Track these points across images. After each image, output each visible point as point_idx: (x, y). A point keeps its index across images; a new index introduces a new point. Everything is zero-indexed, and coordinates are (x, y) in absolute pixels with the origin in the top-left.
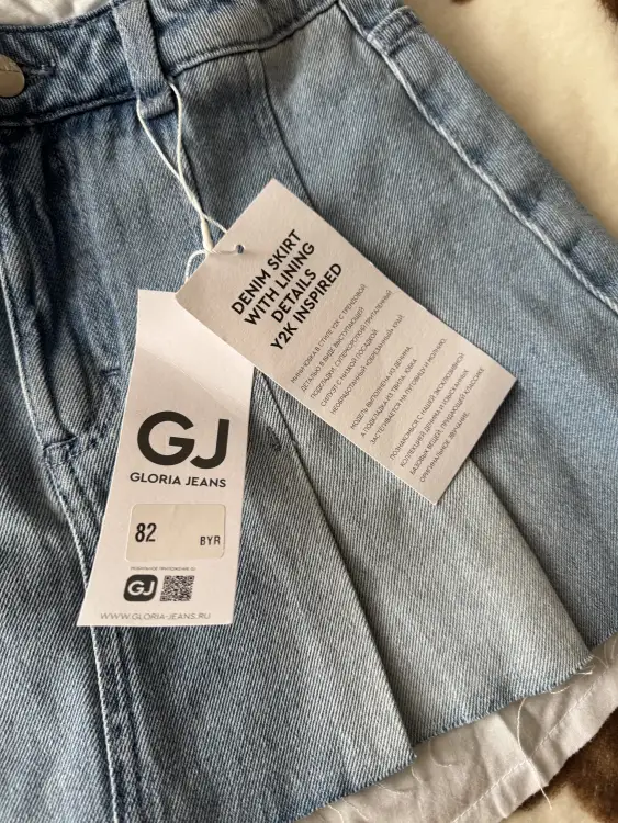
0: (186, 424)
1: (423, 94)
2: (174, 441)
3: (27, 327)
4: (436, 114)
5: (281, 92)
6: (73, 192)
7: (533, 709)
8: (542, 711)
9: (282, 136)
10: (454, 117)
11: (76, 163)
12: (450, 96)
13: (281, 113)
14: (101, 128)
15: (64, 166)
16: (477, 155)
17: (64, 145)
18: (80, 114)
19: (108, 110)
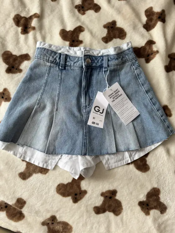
0: (99, 108)
1: (138, 75)
2: (98, 110)
3: (84, 92)
4: (139, 78)
5: (120, 71)
6: (93, 77)
7: (131, 153)
8: (132, 154)
9: (119, 76)
10: (141, 79)
11: (94, 74)
12: (141, 77)
13: (120, 73)
14: (98, 70)
15: (92, 74)
16: (143, 85)
17: (93, 71)
18: (96, 68)
19: (99, 68)
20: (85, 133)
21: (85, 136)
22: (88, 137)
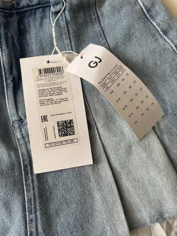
1: (148, 10)
3: (9, 81)
4: (152, 18)
8: (173, 222)
10: (159, 19)
11: (29, 27)
12: (157, 12)
13: (99, 14)
14: (38, 15)
15: (25, 27)
16: (165, 33)
17: (26, 21)
18: (32, 10)
19: (41, 9)
20: (30, 201)
21: (31, 212)
22: (38, 213)
